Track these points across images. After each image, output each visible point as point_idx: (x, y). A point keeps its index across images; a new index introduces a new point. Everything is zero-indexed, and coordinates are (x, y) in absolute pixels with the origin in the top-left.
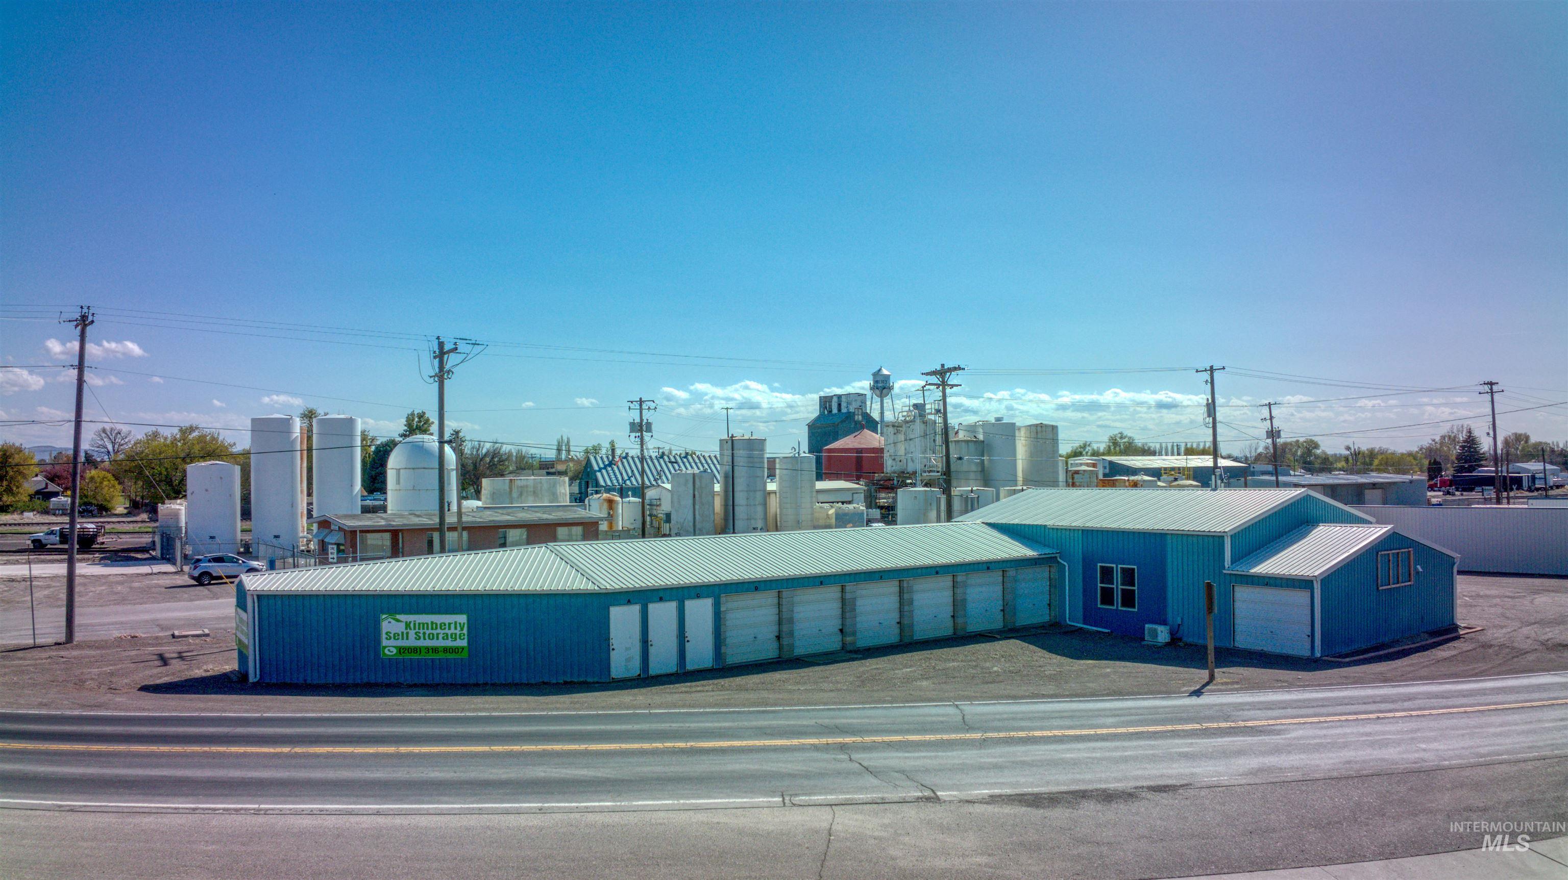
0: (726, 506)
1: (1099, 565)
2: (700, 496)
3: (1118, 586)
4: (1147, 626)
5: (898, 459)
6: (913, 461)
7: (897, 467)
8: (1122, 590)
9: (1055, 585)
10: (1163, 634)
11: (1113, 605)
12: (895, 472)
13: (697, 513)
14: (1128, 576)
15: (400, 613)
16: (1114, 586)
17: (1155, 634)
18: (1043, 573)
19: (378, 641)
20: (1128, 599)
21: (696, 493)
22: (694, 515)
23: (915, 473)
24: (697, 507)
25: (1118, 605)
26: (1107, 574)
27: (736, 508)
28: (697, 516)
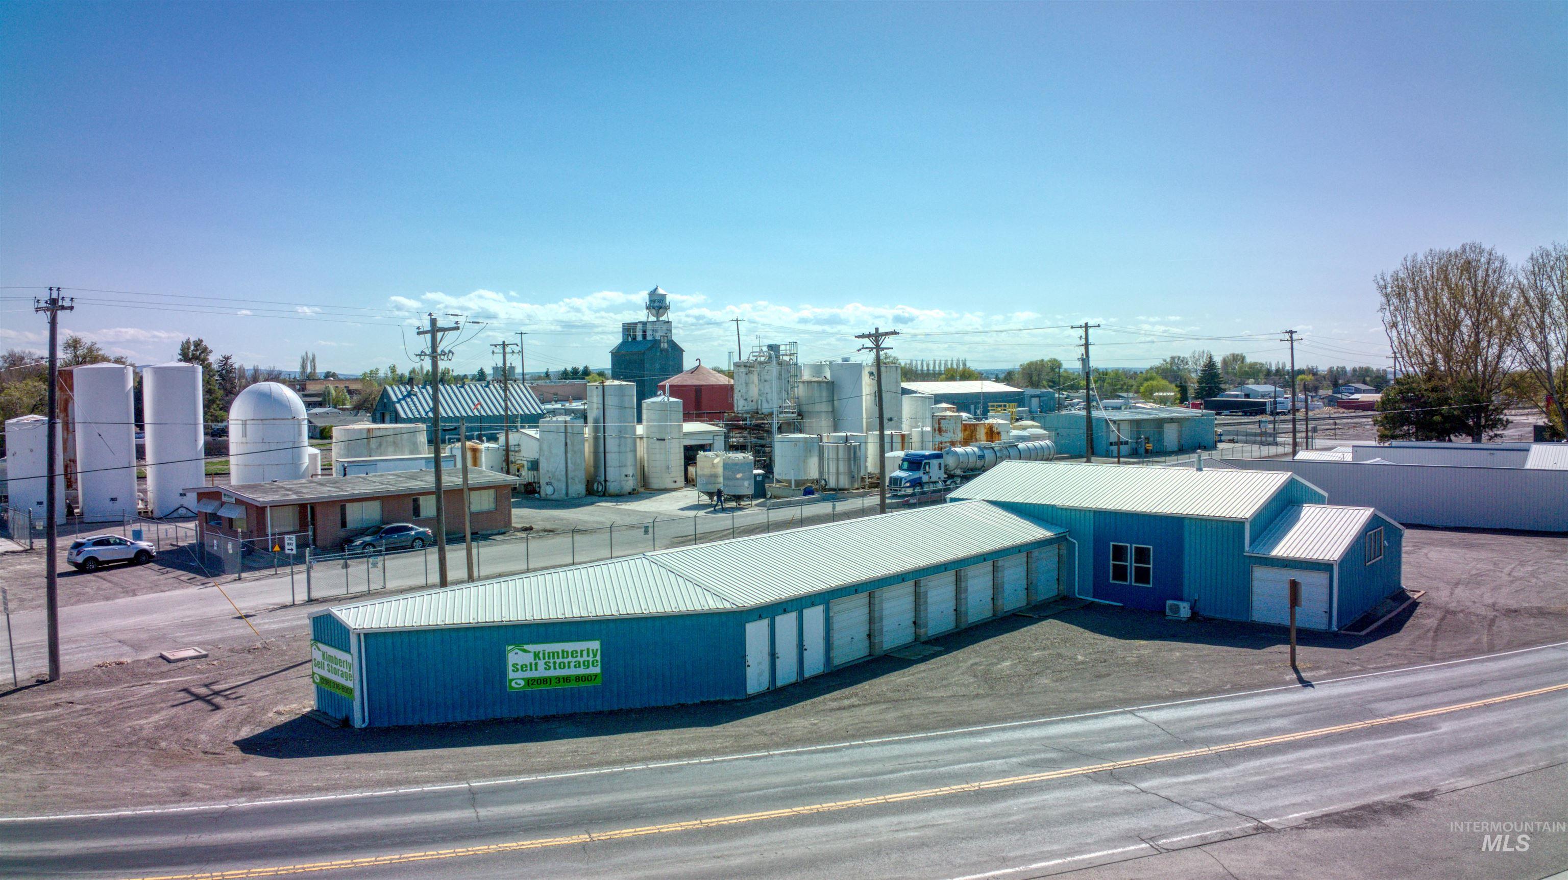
0: (596, 453)
1: (1112, 543)
2: (573, 444)
3: (1131, 564)
4: (1169, 602)
5: (749, 399)
6: (768, 402)
7: (751, 407)
8: (1136, 567)
9: (1064, 563)
10: (1185, 611)
11: (1126, 580)
12: (748, 413)
13: (569, 461)
14: (1142, 555)
15: (528, 643)
16: (1128, 564)
17: (1176, 609)
18: (1053, 550)
19: (503, 674)
20: (1142, 575)
21: (568, 441)
22: (566, 463)
23: (771, 414)
24: (569, 455)
25: (1131, 580)
26: (1119, 552)
27: (607, 455)
28: (570, 465)
